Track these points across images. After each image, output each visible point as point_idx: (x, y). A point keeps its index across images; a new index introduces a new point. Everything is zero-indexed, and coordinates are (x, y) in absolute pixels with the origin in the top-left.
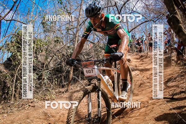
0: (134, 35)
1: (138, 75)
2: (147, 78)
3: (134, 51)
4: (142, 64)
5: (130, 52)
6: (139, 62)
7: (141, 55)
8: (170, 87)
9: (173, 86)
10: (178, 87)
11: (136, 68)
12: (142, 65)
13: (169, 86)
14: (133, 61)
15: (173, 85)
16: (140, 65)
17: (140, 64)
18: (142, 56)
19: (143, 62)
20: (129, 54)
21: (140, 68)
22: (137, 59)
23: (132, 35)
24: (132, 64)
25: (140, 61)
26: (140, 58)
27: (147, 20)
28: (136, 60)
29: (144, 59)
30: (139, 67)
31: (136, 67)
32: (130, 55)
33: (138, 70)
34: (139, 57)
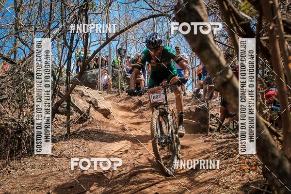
0: (124, 48)
1: (126, 151)
2: (149, 160)
3: (123, 89)
4: (138, 123)
5: (111, 92)
6: (132, 117)
7: (137, 101)
8: (200, 183)
9: (206, 183)
10: (217, 184)
11: (122, 133)
12: (137, 127)
13: (197, 182)
14: (117, 115)
15: (207, 178)
16: (133, 126)
17: (133, 123)
18: (140, 104)
19: (142, 117)
20: (109, 95)
21: (133, 133)
22: (128, 109)
23: (119, 47)
24: (112, 122)
25: (134, 115)
26: (134, 108)
27: (155, 13)
28: (124, 113)
29: (144, 110)
30: (131, 130)
31: (124, 129)
32: (109, 98)
33: (128, 139)
34: (132, 105)
